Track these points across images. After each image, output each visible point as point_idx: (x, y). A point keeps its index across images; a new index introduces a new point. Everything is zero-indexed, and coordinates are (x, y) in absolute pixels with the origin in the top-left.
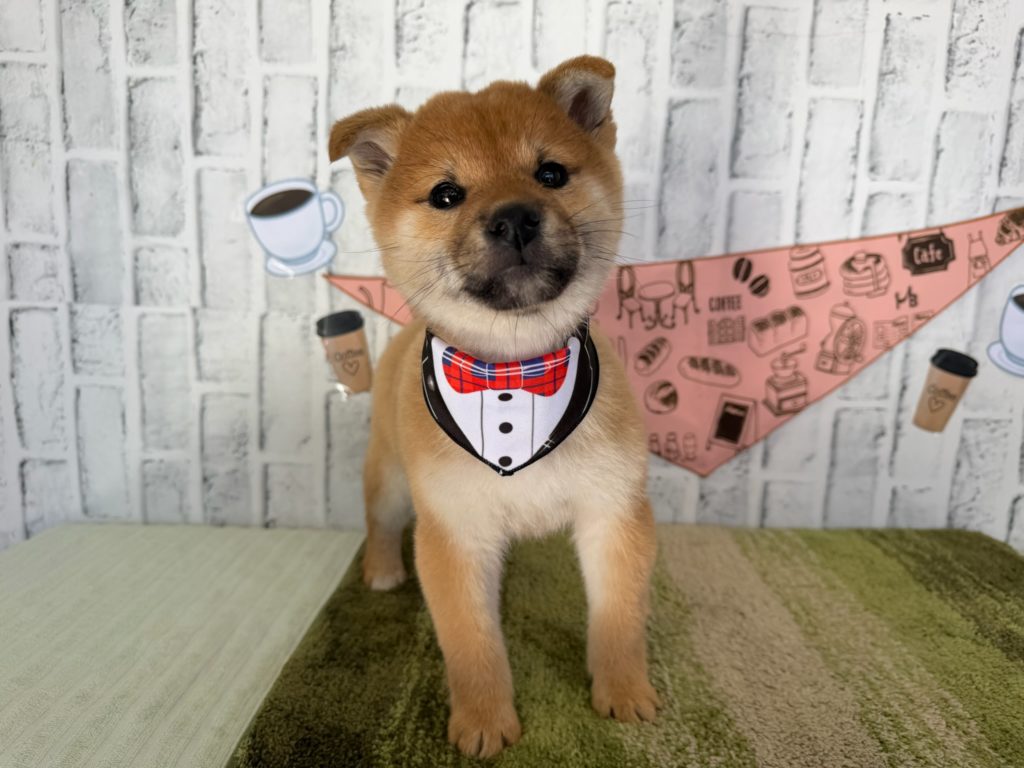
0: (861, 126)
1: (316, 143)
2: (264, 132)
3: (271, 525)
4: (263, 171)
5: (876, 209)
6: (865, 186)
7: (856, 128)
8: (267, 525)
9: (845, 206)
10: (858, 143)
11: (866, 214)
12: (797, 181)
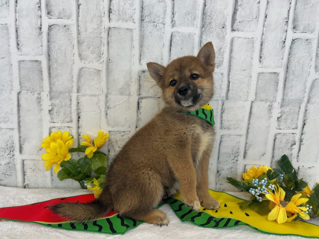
0: (290, 7)
1: (41, 11)
2: (16, 6)
3: (27, 186)
4: (16, 25)
5: (295, 46)
6: (291, 35)
7: (288, 9)
8: (25, 187)
9: (282, 44)
10: (288, 16)
11: (291, 48)
12: (262, 32)
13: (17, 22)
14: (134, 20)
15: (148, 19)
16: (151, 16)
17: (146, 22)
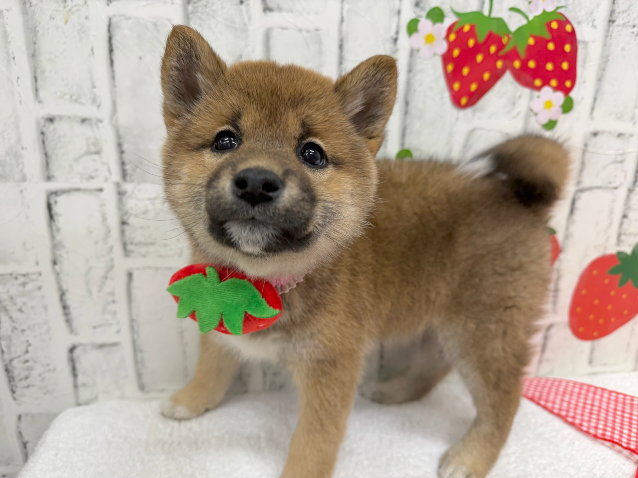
13: (344, 25)
14: (594, 20)
15: (623, 19)
16: (631, 12)
17: (618, 26)
